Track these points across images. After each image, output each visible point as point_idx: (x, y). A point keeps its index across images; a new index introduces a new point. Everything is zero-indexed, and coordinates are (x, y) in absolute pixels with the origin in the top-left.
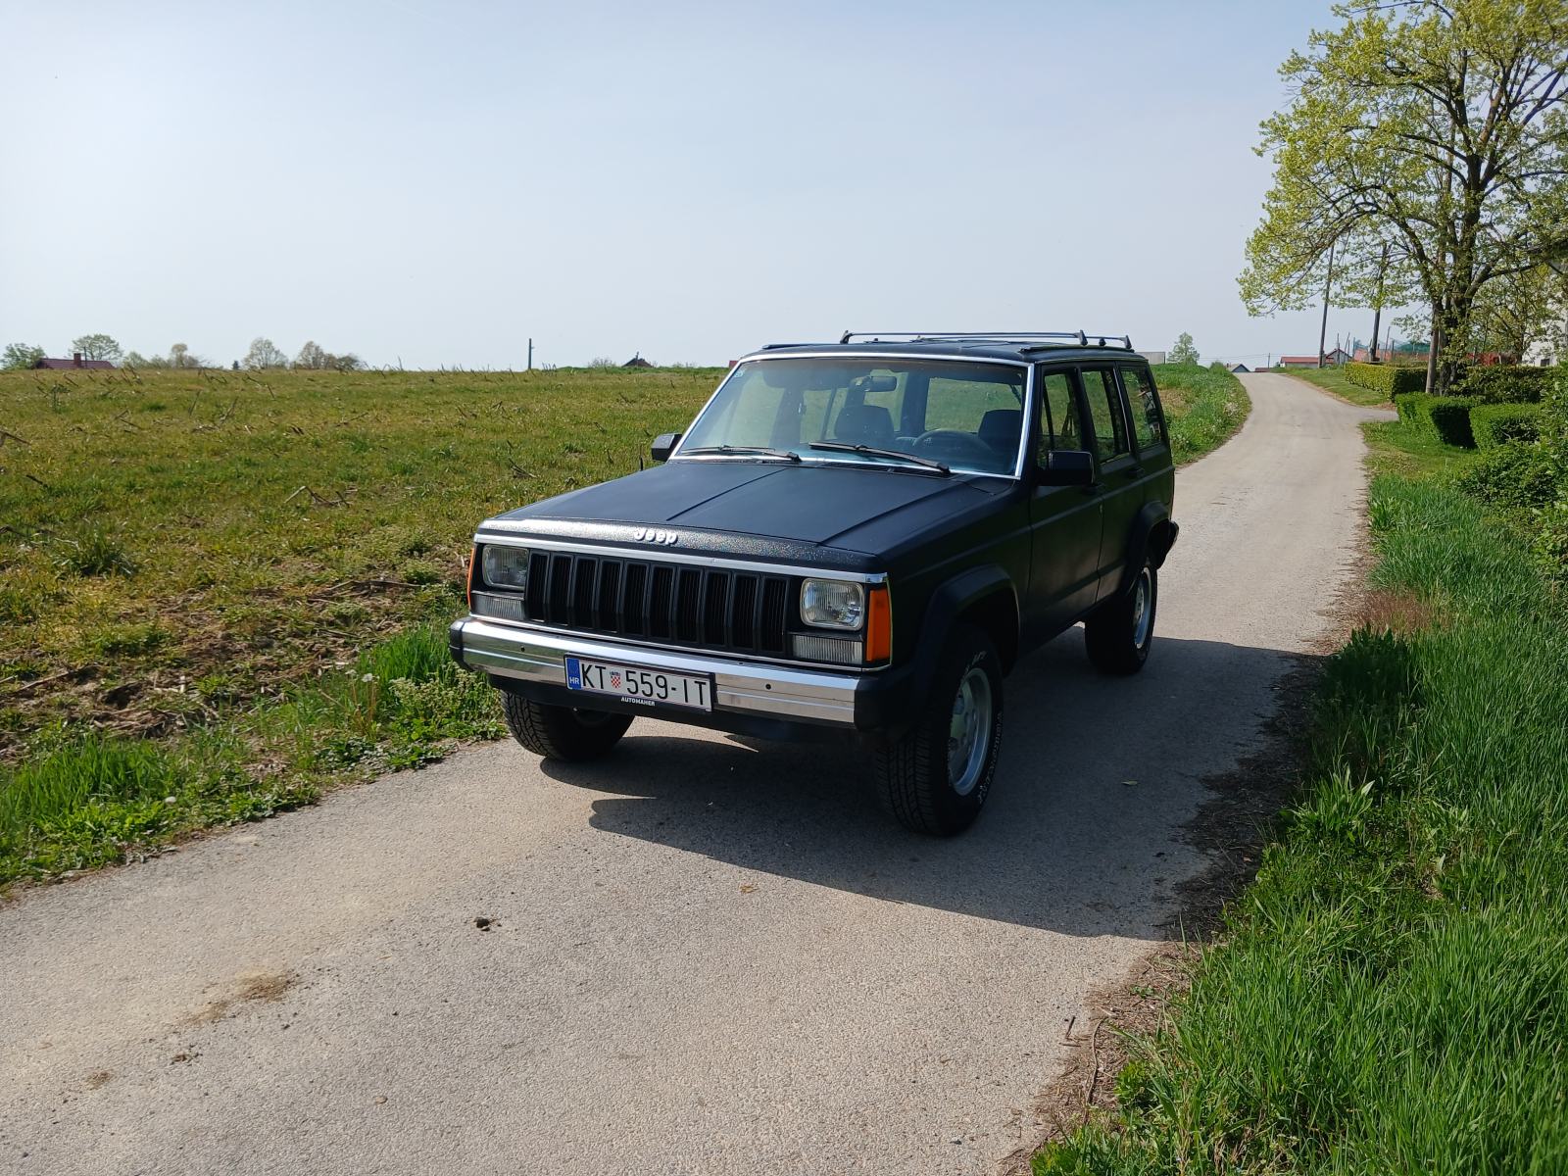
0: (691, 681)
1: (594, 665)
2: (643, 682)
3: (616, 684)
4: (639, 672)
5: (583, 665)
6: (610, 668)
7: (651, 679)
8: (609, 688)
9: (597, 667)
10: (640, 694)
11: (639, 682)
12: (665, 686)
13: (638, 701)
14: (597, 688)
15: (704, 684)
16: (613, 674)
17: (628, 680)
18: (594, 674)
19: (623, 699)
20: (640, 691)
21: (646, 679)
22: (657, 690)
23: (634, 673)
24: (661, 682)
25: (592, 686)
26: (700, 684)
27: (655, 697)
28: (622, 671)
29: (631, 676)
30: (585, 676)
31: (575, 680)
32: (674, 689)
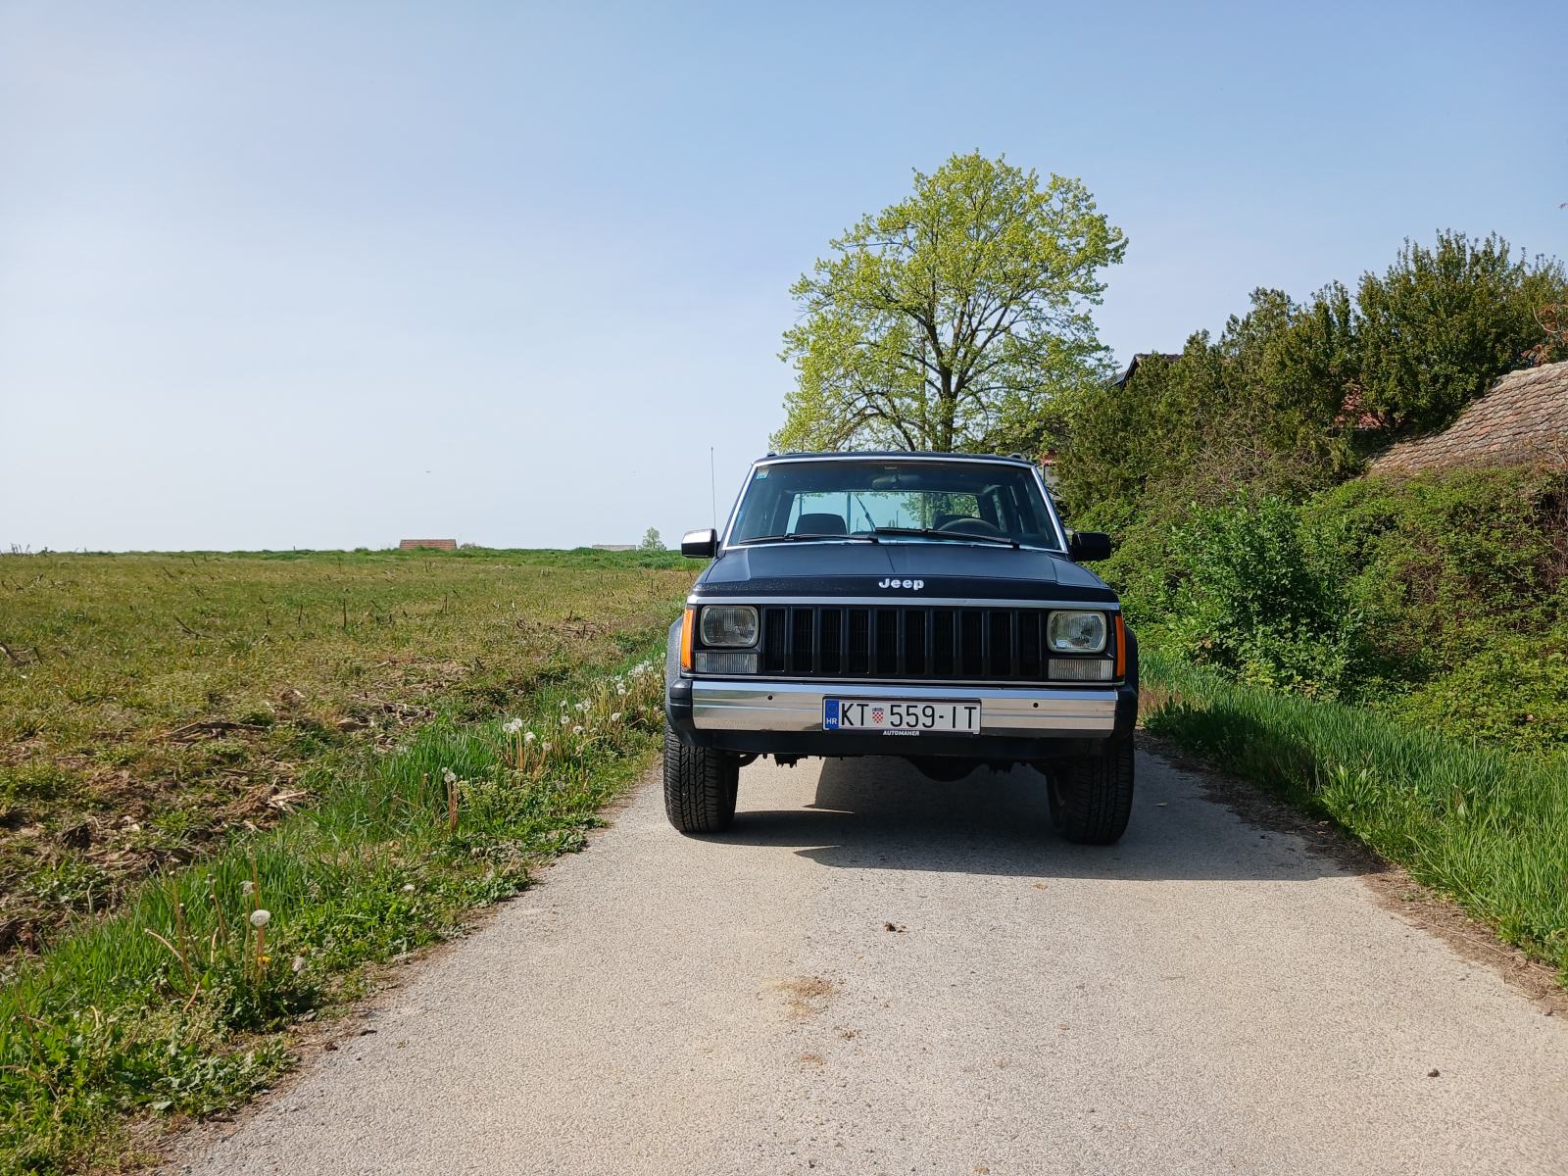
0: (960, 707)
1: (855, 703)
2: (908, 714)
3: (878, 718)
4: (904, 705)
5: (843, 705)
6: (873, 705)
7: (918, 711)
8: (870, 724)
9: (858, 705)
10: (904, 726)
11: (904, 714)
12: (933, 716)
13: (902, 733)
14: (857, 725)
15: (975, 708)
16: (875, 709)
17: (892, 714)
18: (854, 713)
19: (885, 733)
20: (904, 723)
21: (911, 710)
22: (922, 719)
23: (900, 706)
24: (929, 712)
25: (852, 724)
26: (970, 709)
27: (920, 727)
28: (886, 706)
29: (895, 710)
30: (845, 713)
31: (833, 721)
32: (941, 717)
